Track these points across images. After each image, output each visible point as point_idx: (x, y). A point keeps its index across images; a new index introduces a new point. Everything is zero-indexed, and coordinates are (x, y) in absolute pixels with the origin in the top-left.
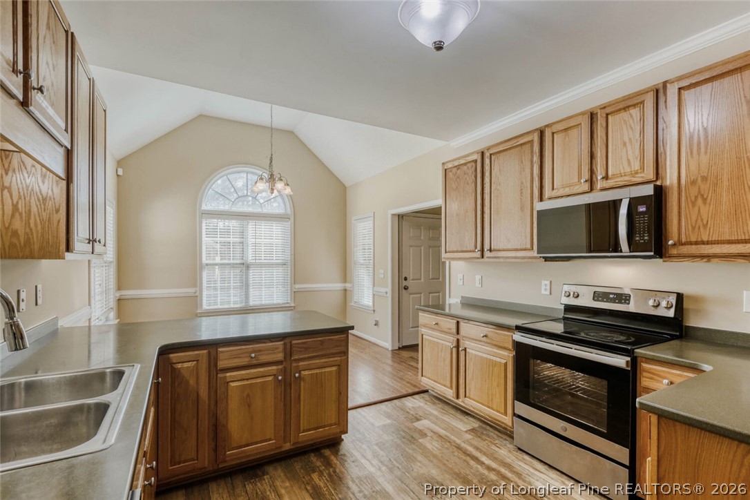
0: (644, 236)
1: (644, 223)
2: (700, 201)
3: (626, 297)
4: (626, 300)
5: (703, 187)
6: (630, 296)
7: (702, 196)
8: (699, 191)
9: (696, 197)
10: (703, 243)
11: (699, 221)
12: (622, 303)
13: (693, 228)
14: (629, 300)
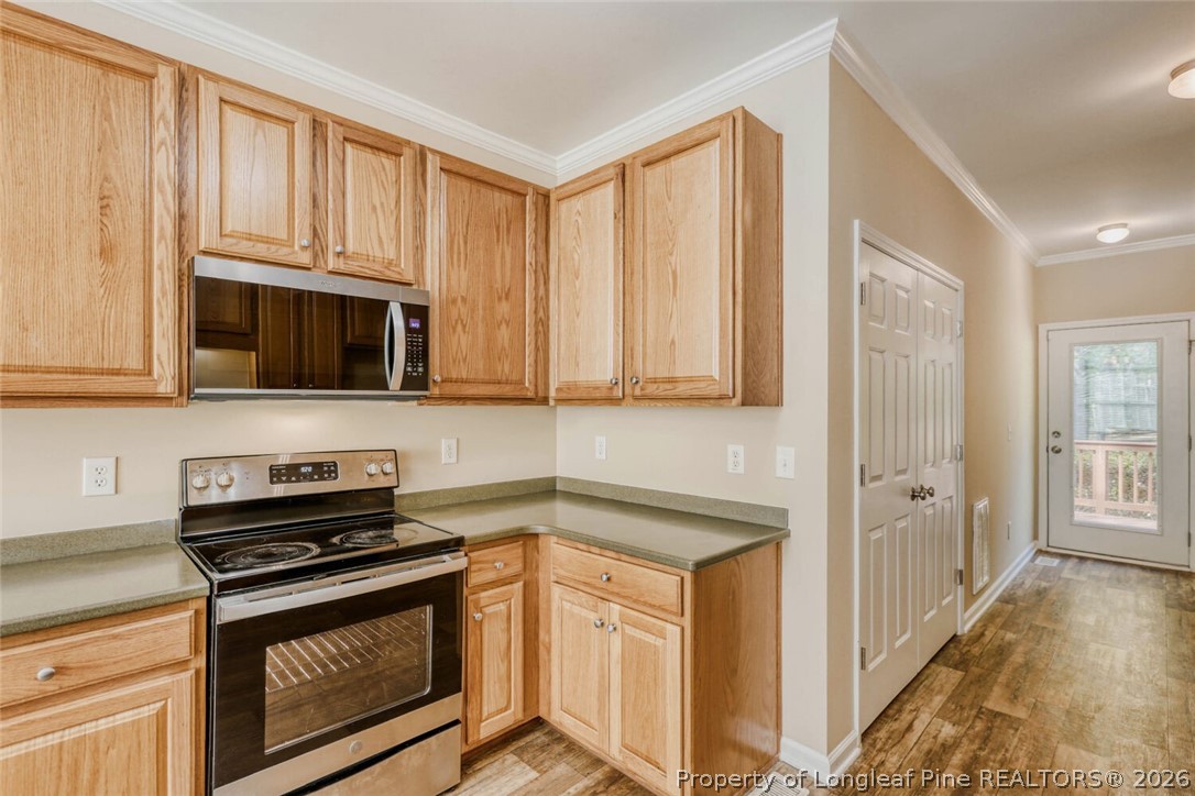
0: (417, 366)
1: (417, 347)
2: (459, 327)
3: (329, 467)
4: (330, 472)
5: (462, 310)
6: (335, 465)
7: (462, 321)
8: (459, 315)
9: (456, 321)
10: (463, 381)
11: (459, 353)
12: (325, 479)
13: (454, 361)
14: (336, 472)
